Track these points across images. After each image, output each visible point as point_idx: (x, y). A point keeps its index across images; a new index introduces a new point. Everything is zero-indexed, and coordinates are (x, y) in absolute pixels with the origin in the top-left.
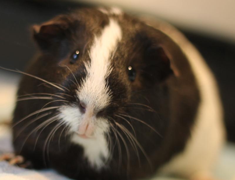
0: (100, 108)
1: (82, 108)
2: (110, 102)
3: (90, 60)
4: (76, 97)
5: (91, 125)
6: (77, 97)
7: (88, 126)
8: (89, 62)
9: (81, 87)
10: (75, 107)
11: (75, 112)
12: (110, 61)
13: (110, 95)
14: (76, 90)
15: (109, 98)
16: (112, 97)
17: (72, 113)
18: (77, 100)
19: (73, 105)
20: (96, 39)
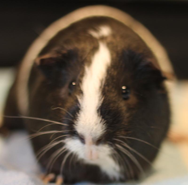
0: (98, 137)
1: (82, 139)
2: (105, 130)
5: (94, 151)
7: (91, 152)
13: (104, 124)
15: (104, 127)
16: (106, 125)
20: (87, 69)
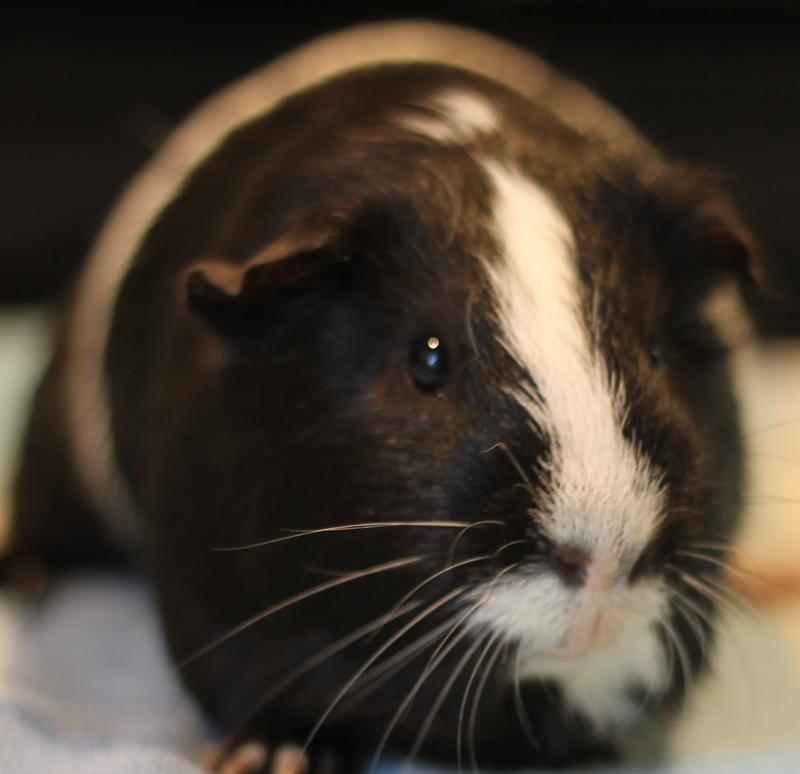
2: (664, 511)
3: (525, 375)
4: (534, 536)
5: (610, 615)
6: (542, 532)
7: (598, 621)
8: (526, 385)
9: (548, 492)
10: (540, 573)
11: (547, 591)
12: (597, 352)
14: (531, 511)
15: (661, 498)
16: (666, 492)
17: (535, 600)
18: (541, 545)
19: (531, 567)
